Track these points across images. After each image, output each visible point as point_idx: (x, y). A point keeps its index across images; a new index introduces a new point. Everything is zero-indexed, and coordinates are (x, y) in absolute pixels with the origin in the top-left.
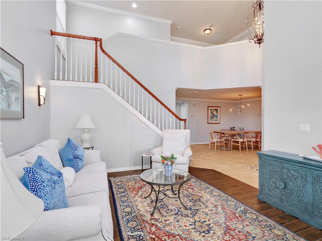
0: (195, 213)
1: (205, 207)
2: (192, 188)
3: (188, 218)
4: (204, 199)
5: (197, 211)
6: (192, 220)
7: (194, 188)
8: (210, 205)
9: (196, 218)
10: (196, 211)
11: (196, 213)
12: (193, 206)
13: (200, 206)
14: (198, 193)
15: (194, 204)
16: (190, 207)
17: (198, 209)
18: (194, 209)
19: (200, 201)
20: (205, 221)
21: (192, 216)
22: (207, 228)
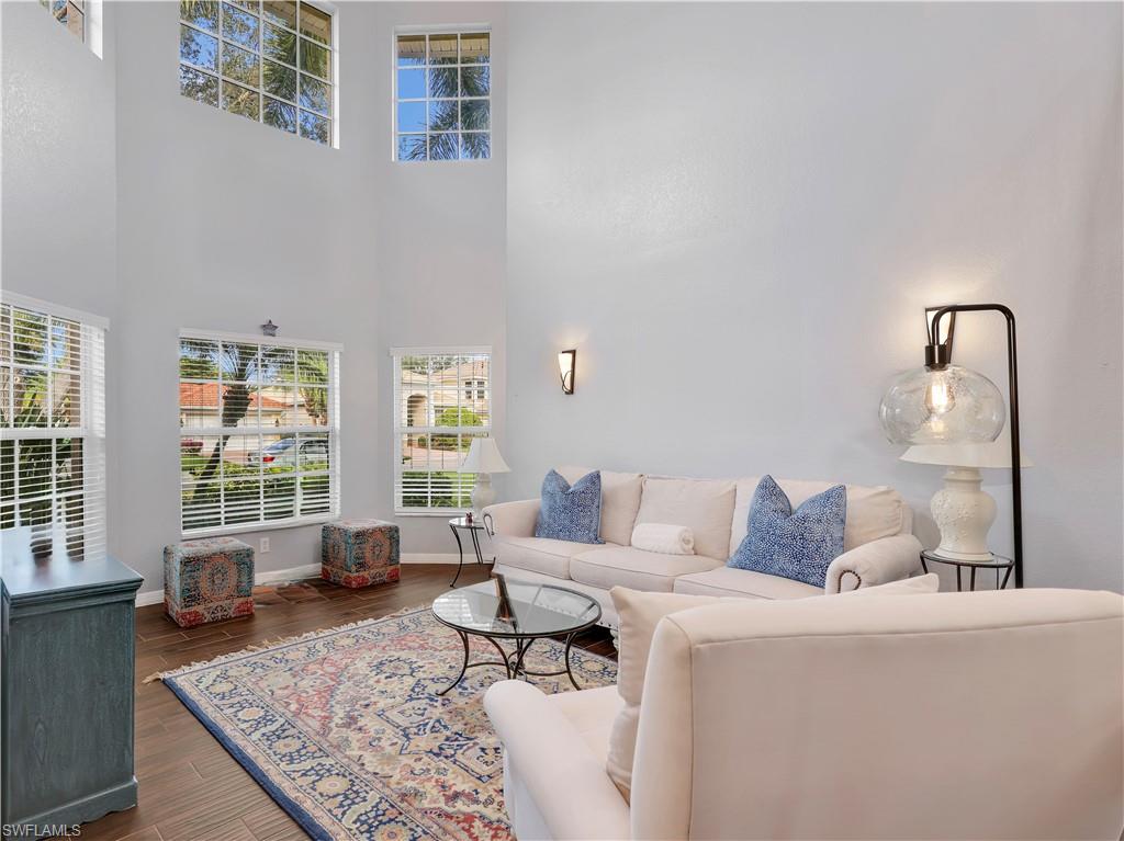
0: (417, 690)
1: (387, 714)
2: (456, 796)
3: (431, 676)
4: (389, 743)
5: (410, 696)
6: (420, 675)
7: (442, 804)
8: (370, 721)
9: (410, 681)
10: (414, 695)
11: (413, 690)
12: (425, 709)
13: (402, 712)
14: (418, 767)
15: (423, 715)
16: (435, 704)
17: (409, 703)
18: (420, 701)
19: (404, 730)
20: (387, 678)
21: (422, 682)
22: (385, 668)
